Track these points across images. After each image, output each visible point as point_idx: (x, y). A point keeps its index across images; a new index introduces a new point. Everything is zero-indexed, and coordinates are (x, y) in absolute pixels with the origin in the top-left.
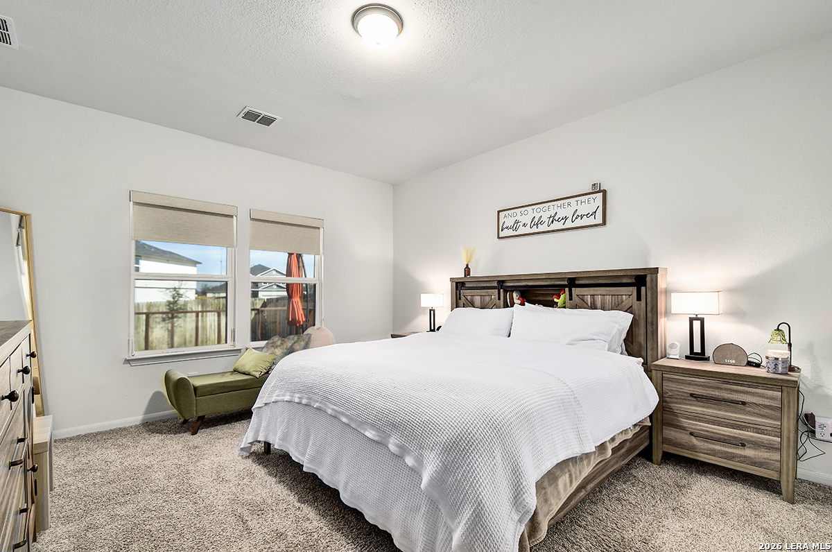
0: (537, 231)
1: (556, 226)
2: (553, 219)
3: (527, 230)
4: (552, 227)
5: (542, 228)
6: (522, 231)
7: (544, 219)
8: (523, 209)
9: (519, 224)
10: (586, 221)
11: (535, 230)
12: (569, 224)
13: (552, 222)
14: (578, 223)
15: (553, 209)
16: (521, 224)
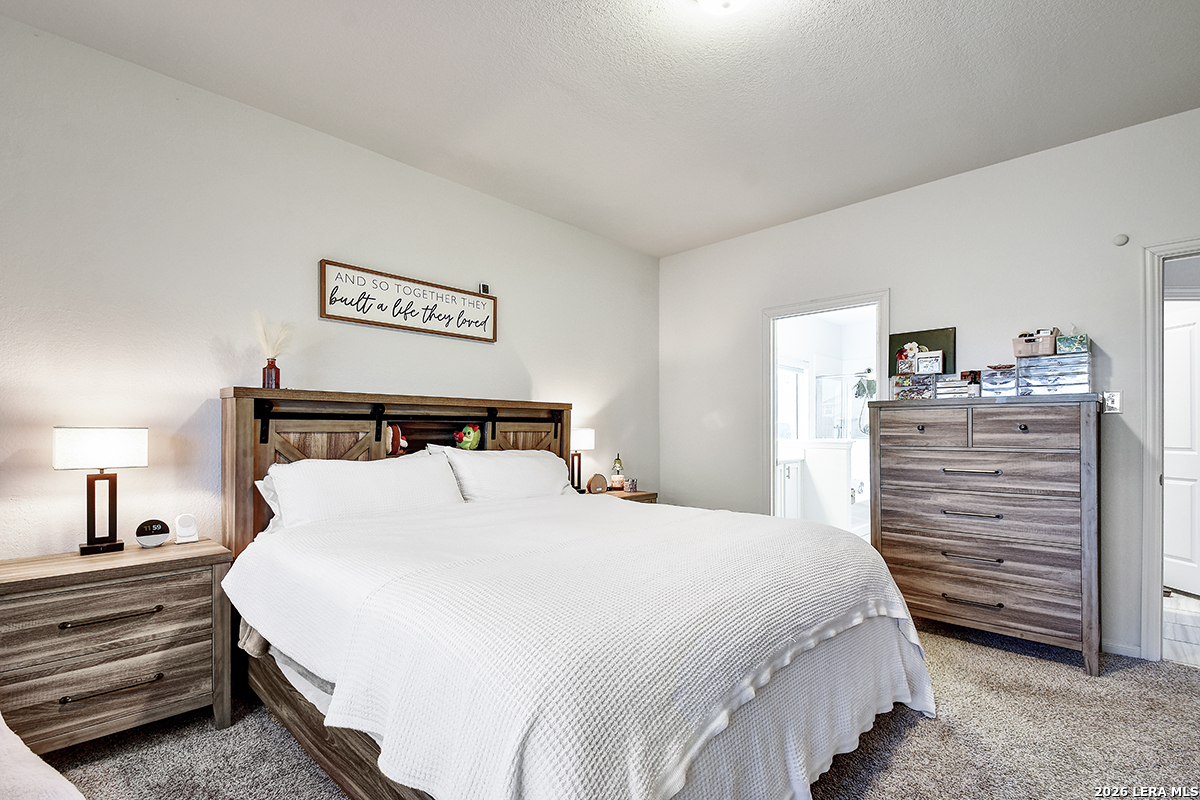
0: (404, 323)
1: (433, 325)
2: (431, 313)
3: (386, 317)
4: (429, 325)
5: (411, 322)
6: (374, 315)
7: (418, 307)
8: (380, 279)
9: (369, 302)
10: (473, 331)
11: (399, 320)
12: (453, 328)
13: (430, 317)
14: (465, 330)
15: (430, 298)
16: (376, 304)
